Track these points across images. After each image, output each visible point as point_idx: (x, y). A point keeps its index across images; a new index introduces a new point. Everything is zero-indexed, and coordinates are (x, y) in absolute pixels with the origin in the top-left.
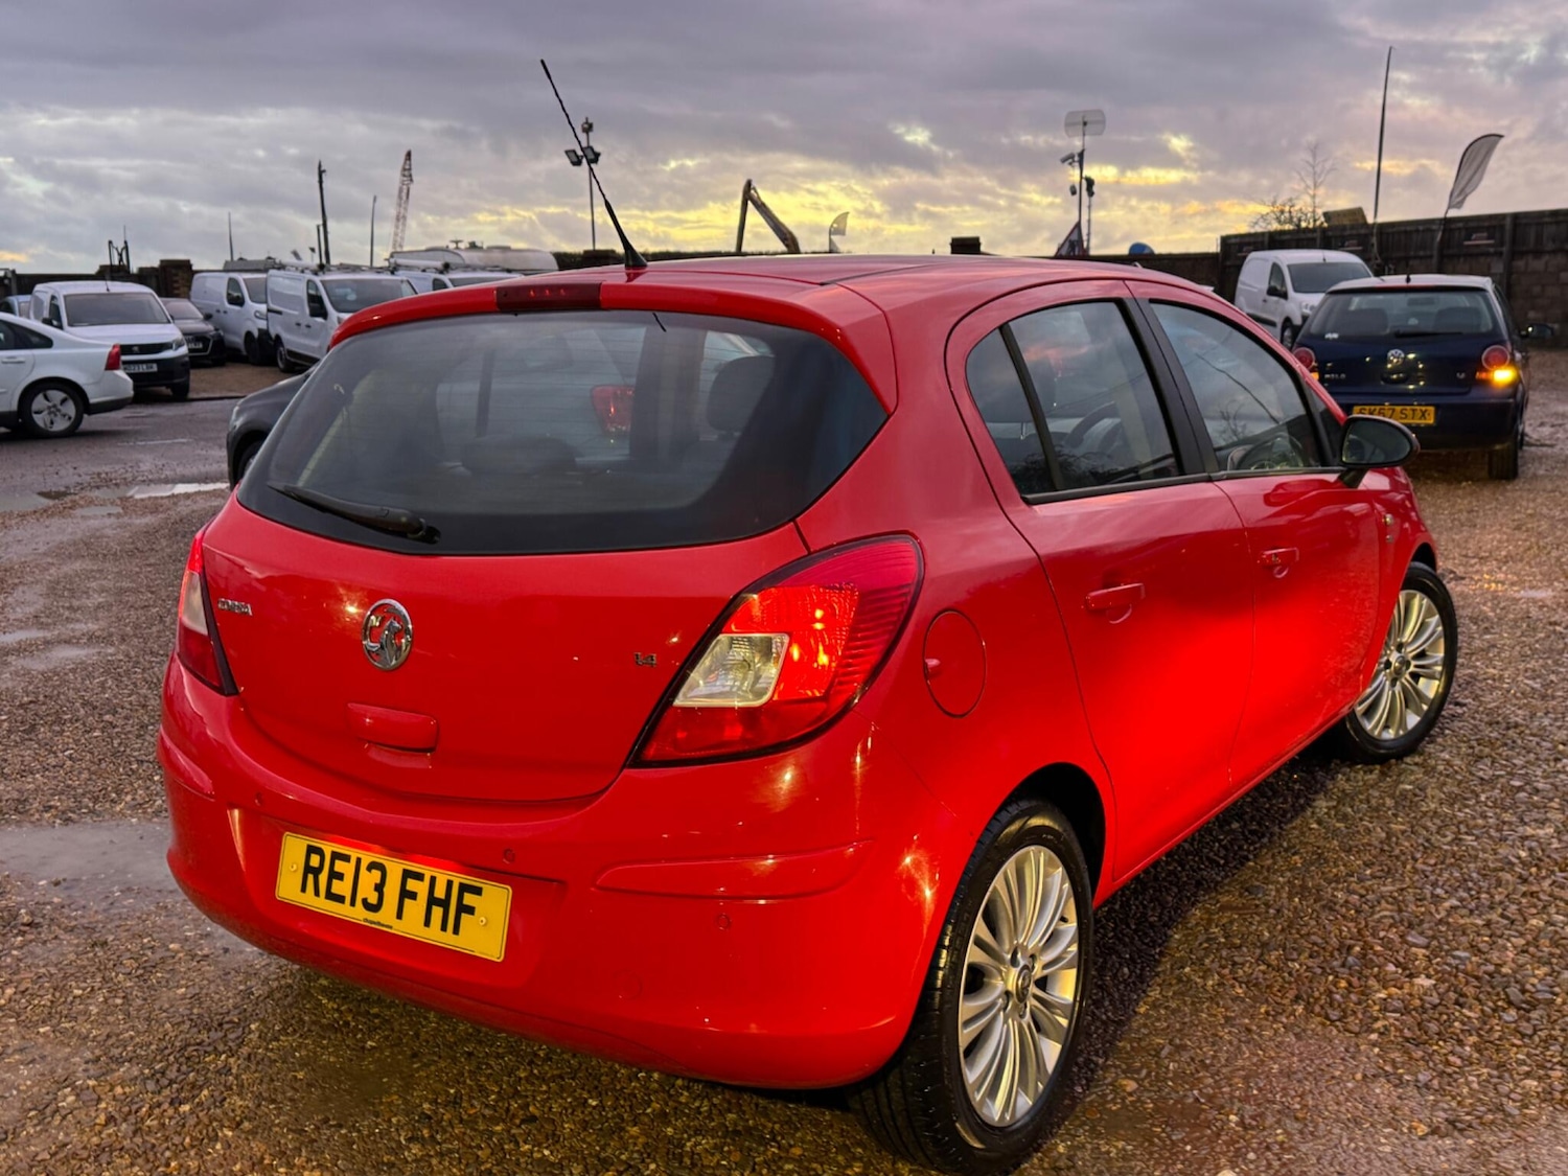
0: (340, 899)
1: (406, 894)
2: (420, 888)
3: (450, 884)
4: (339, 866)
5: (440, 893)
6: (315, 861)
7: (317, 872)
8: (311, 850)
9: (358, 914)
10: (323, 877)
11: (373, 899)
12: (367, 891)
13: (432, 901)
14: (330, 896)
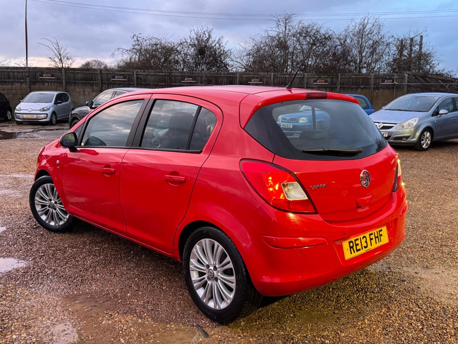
0: (359, 250)
1: (371, 239)
2: (373, 236)
3: (377, 232)
4: (357, 242)
6: (351, 245)
7: (352, 247)
8: (350, 242)
9: (364, 251)
10: (354, 247)
11: (366, 245)
12: (364, 244)
13: (375, 238)
14: (358, 250)
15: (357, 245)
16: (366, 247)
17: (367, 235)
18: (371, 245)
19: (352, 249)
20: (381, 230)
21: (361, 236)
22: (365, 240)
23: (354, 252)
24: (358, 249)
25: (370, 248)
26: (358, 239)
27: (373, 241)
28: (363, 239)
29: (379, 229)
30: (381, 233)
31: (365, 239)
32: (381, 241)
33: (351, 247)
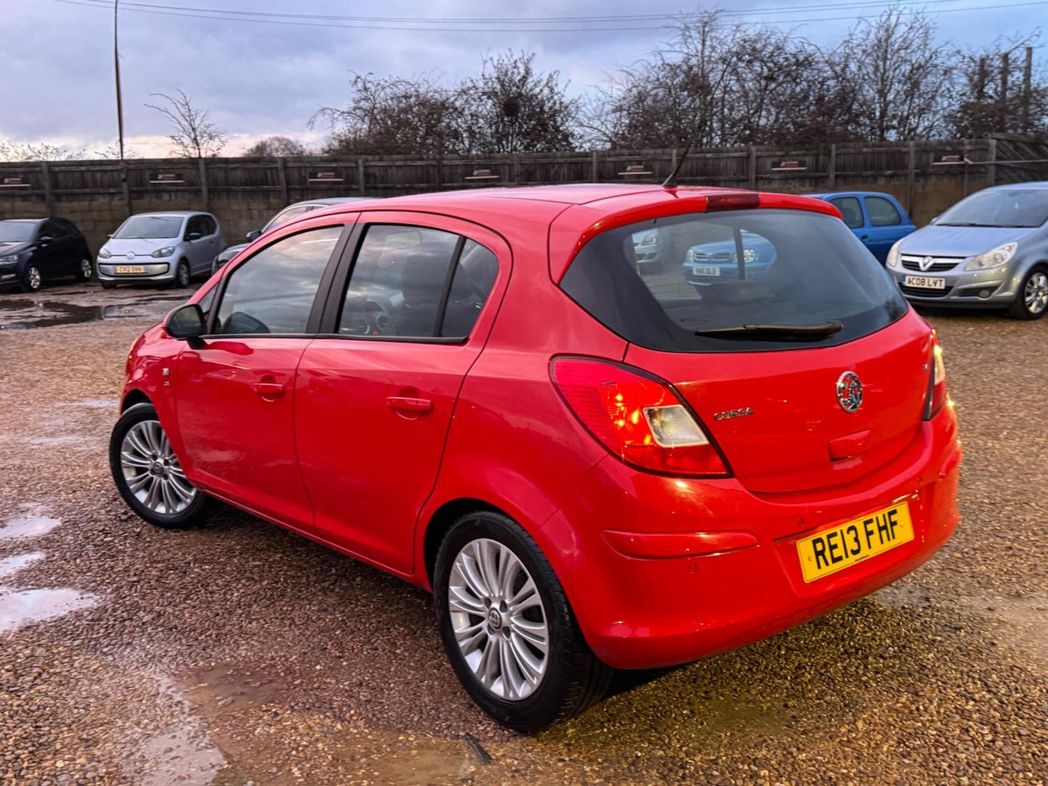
0: (840, 558)
1: (869, 533)
3: (884, 515)
5: (882, 524)
8: (815, 542)
9: (851, 561)
13: (881, 529)
14: (835, 560)
15: (833, 547)
16: (855, 552)
17: (859, 523)
18: (870, 547)
19: (821, 558)
20: (894, 512)
21: (845, 527)
22: (855, 536)
23: (827, 564)
24: (835, 556)
25: (867, 553)
26: (834, 535)
27: (875, 538)
28: (848, 533)
29: (890, 509)
30: (894, 518)
31: (852, 532)
32: (894, 537)
33: (818, 554)
